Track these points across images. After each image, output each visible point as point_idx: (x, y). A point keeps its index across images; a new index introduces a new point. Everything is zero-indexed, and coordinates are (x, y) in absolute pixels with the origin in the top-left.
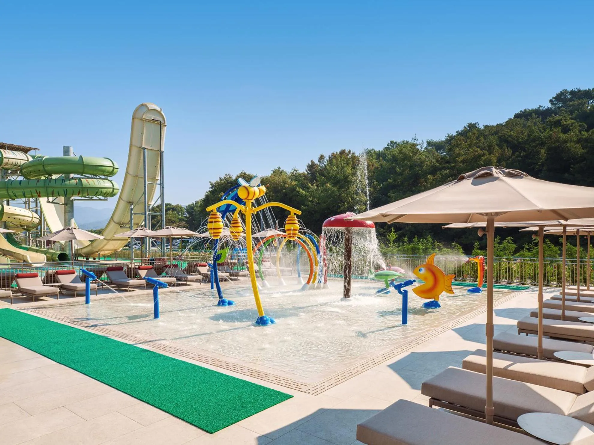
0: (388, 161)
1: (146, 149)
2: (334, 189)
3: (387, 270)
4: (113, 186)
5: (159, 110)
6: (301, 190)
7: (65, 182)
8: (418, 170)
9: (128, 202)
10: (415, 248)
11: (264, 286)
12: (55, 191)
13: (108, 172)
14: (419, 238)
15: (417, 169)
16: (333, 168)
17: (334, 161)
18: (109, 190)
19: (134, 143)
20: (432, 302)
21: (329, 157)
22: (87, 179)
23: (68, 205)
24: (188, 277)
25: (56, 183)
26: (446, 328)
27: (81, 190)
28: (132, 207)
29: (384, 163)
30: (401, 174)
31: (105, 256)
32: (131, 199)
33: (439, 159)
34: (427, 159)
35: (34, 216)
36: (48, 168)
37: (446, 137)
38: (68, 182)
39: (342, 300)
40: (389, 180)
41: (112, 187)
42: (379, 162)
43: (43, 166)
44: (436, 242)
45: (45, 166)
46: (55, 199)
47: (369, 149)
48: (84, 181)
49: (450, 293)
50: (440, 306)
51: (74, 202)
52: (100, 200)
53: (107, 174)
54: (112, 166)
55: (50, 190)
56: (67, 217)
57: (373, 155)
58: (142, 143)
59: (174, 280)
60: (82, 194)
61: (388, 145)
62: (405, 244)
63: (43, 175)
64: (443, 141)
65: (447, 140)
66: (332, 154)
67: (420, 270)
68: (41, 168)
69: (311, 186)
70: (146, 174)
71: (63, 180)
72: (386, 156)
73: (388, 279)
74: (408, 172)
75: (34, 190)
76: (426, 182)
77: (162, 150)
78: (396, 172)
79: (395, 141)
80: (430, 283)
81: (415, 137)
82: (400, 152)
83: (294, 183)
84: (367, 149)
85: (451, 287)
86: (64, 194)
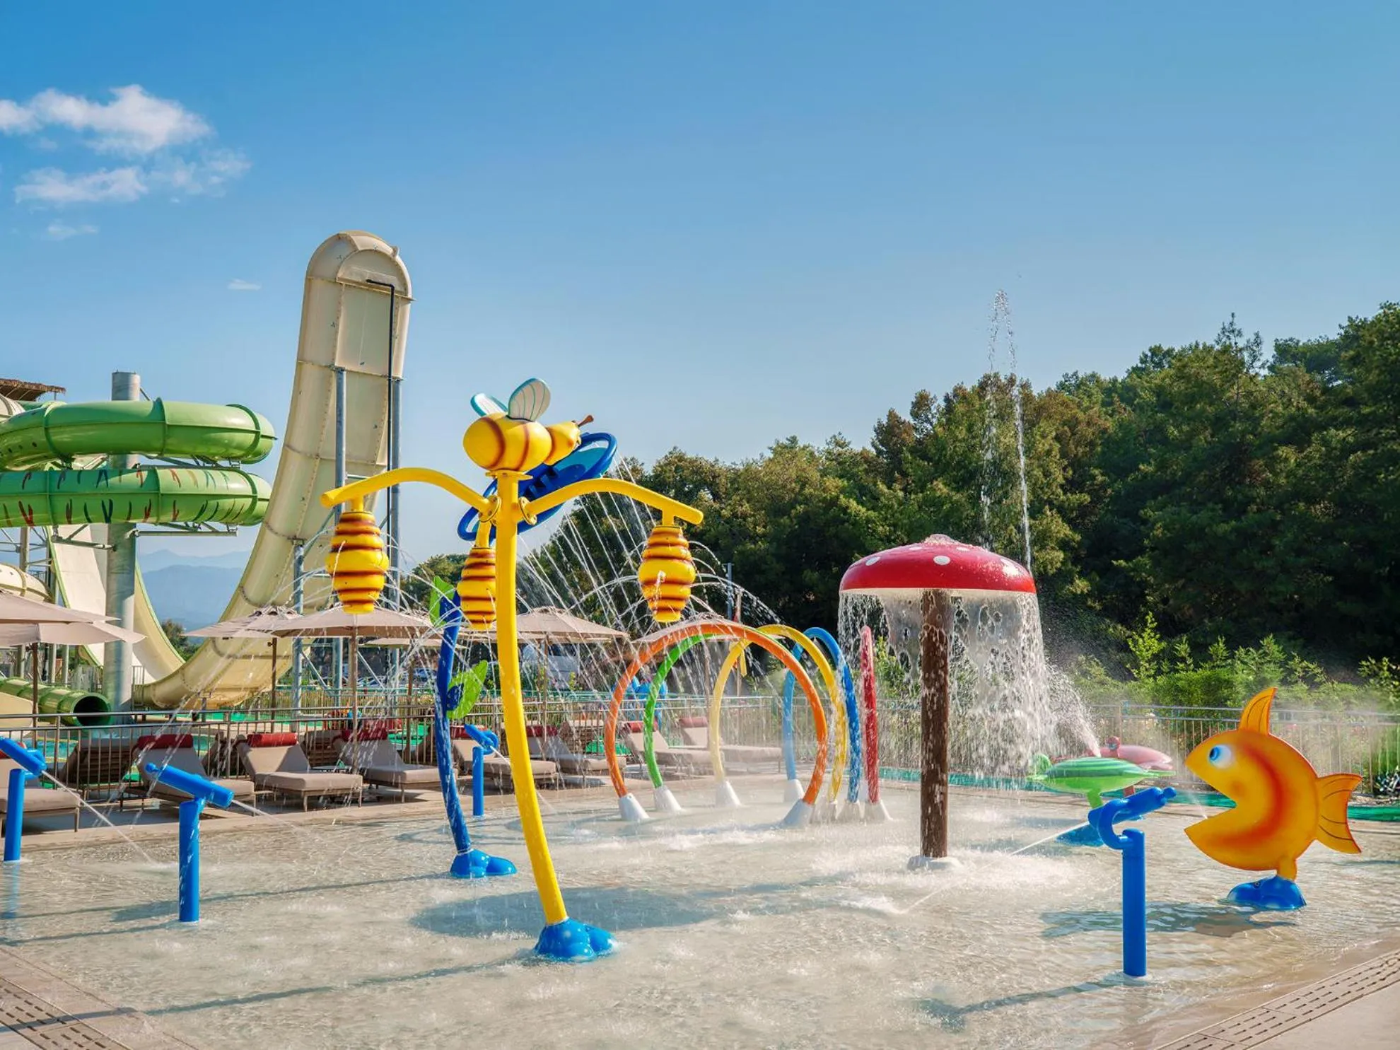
0: (1140, 408)
1: (345, 373)
2: (956, 497)
3: (1104, 755)
4: (254, 490)
5: (389, 251)
6: (853, 504)
7: (107, 479)
8: (1244, 433)
9: (289, 538)
10: (1218, 679)
11: (658, 806)
12: (78, 505)
13: (239, 447)
14: (1232, 646)
15: (1239, 426)
16: (957, 433)
17: (960, 408)
18: (240, 501)
19: (309, 355)
20: (1269, 883)
21: (947, 399)
22: (174, 470)
23: (120, 551)
24: (408, 772)
25: (79, 481)
26: (1318, 1003)
27: (153, 504)
28: (302, 552)
29: (1127, 414)
30: (1185, 444)
31: (224, 709)
32: (300, 527)
33: (1318, 393)
34: (1273, 396)
35: (28, 585)
36: (63, 437)
37: (1340, 327)
38: (118, 478)
39: (913, 865)
40: (1142, 467)
41: (251, 493)
42: (1111, 416)
43: (46, 429)
44: (1297, 659)
45: (51, 431)
46: (79, 530)
47: (1080, 376)
48: (165, 476)
49: (1342, 849)
50: (1300, 903)
51: (137, 539)
52: (215, 532)
53: (239, 453)
54: (254, 429)
55: (61, 505)
56: (114, 586)
57: (1094, 391)
58: (334, 354)
59: (357, 781)
60: (158, 516)
61: (1142, 362)
62: (1181, 665)
63: (46, 458)
64: (1333, 343)
65: (1346, 337)
66: (955, 390)
67: (1212, 754)
68: (38, 436)
69: (886, 490)
70: (344, 449)
71: (103, 474)
72: (1136, 395)
73: (1103, 791)
74: (1209, 439)
75: (13, 504)
76: (1273, 471)
77: (398, 373)
78: (1165, 441)
79: (1165, 348)
80: (1255, 806)
81: (1232, 324)
82: (1181, 375)
83: (833, 483)
84: (1075, 374)
85: (1346, 823)
86: (103, 517)
